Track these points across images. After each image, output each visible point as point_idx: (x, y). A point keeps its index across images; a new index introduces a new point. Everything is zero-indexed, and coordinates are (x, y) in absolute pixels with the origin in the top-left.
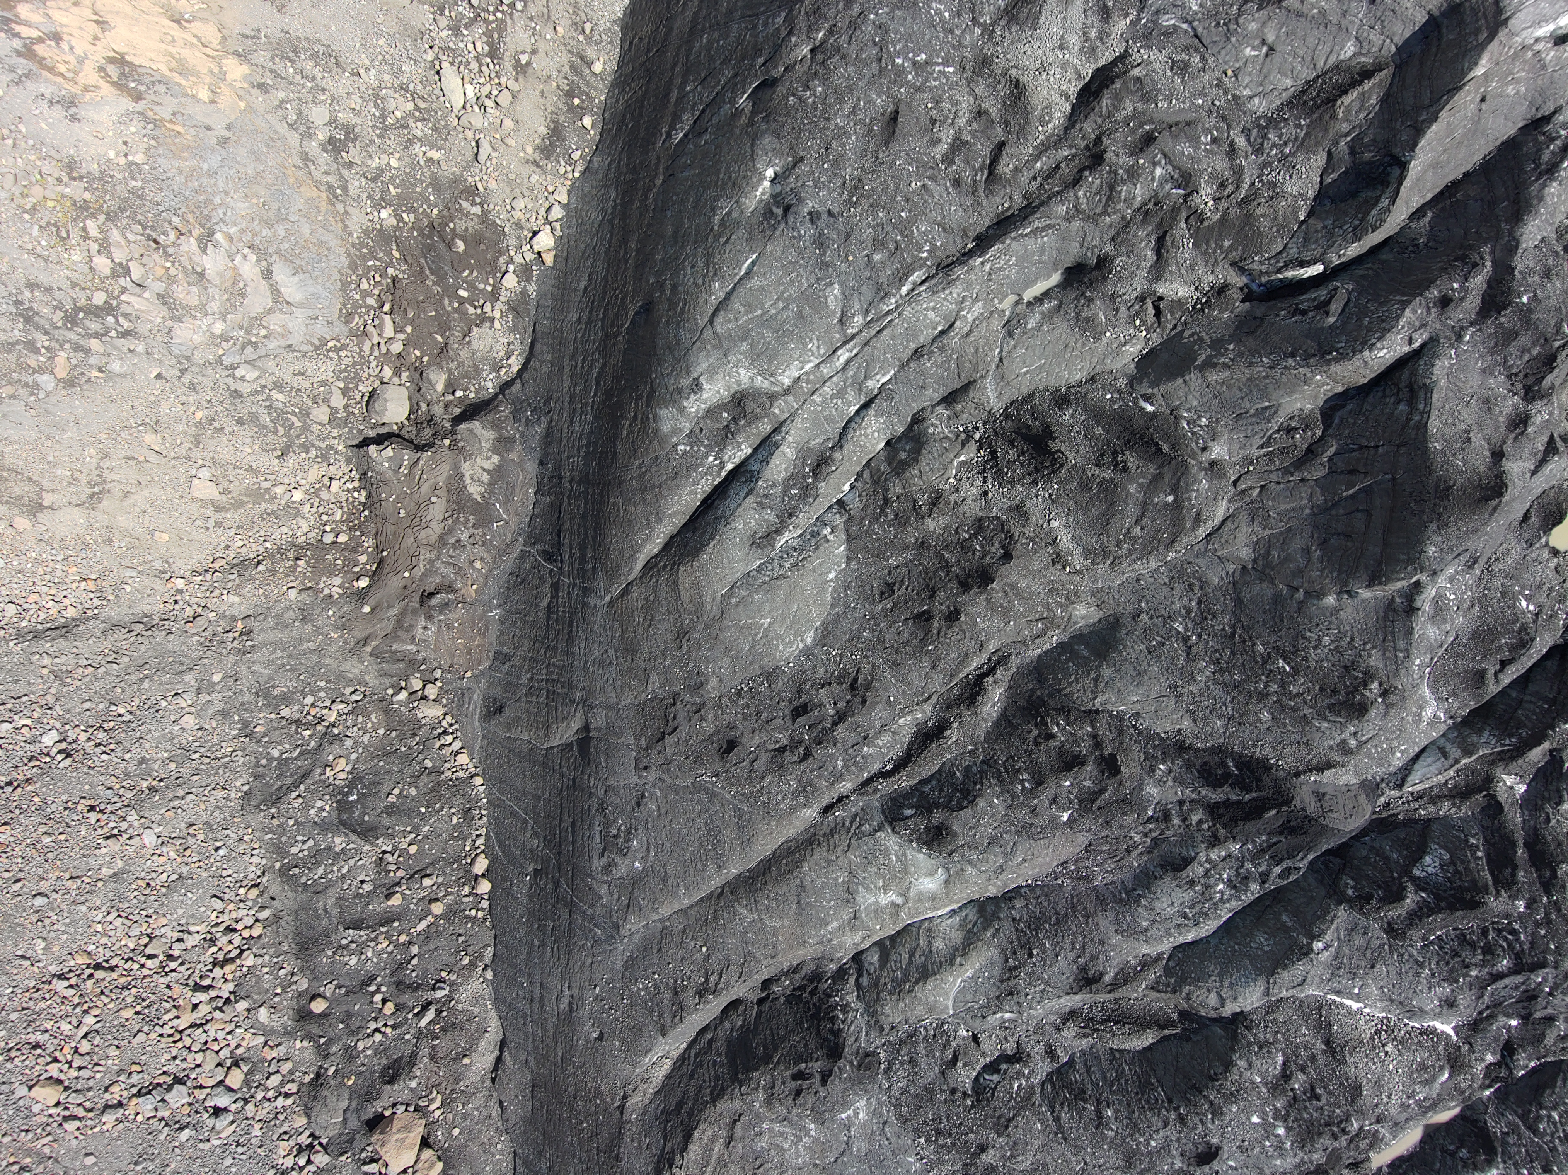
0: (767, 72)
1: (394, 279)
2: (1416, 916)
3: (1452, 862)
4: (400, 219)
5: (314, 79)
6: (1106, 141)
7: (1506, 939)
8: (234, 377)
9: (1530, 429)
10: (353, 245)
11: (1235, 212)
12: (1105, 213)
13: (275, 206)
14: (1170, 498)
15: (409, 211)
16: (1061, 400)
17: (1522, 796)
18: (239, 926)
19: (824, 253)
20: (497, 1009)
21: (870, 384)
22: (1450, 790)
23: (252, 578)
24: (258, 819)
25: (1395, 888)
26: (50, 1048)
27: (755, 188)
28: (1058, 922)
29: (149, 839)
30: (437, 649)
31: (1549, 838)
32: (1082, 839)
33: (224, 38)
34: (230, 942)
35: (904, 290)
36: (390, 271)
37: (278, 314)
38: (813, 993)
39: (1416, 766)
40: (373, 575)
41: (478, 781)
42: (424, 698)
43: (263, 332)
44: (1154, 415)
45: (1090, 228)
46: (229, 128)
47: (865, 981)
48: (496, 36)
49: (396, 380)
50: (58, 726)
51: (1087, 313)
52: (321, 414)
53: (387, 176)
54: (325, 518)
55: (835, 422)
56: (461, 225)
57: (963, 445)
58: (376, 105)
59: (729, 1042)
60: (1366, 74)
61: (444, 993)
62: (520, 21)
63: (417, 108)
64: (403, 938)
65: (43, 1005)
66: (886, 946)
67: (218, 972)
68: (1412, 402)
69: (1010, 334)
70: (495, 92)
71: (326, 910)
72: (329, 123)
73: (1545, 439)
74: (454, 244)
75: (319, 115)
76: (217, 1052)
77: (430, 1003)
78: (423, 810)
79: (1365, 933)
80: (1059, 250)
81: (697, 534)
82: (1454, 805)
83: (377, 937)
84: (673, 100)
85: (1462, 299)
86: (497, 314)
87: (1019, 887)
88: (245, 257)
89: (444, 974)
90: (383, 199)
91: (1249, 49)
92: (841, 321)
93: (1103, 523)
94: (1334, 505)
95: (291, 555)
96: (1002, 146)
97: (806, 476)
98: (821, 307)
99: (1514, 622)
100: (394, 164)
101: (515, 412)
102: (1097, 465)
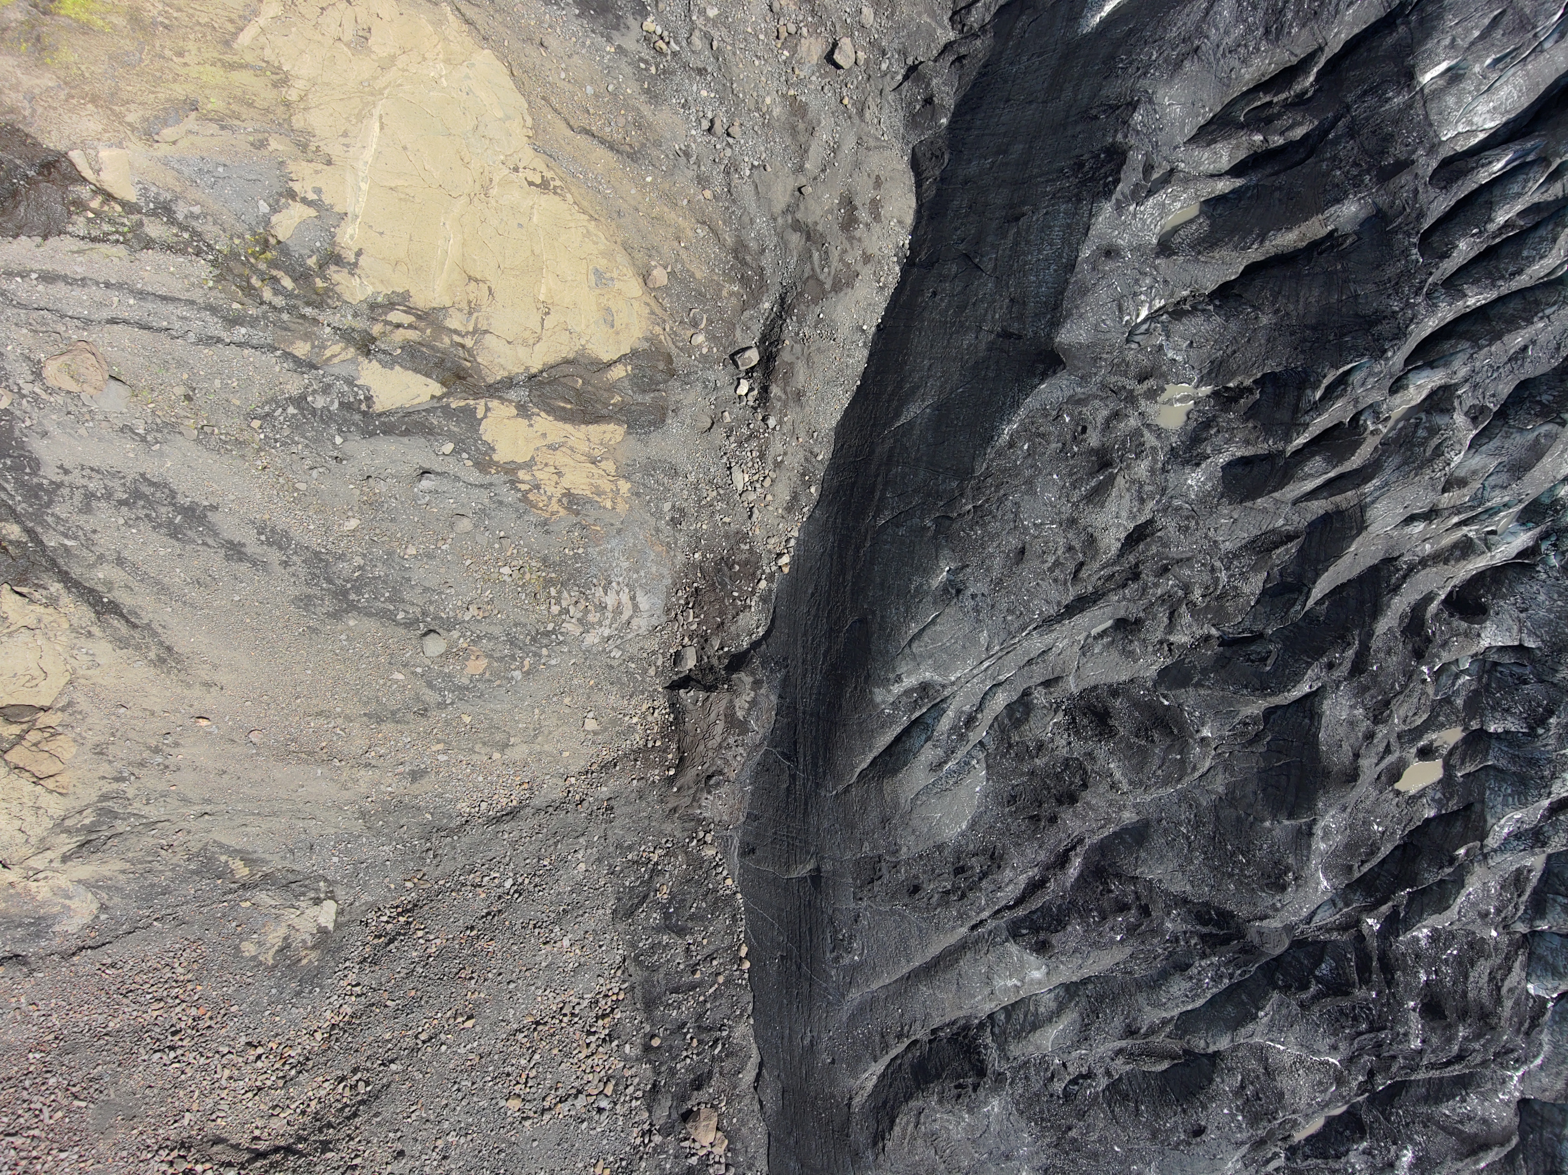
0: (946, 511)
1: (696, 589)
2: (1316, 998)
3: (1336, 968)
4: (705, 556)
5: (664, 484)
6: (1141, 567)
7: (1365, 1013)
8: (609, 657)
9: (1375, 741)
10: (677, 573)
11: (1214, 603)
12: (1140, 599)
13: (641, 561)
14: (1179, 757)
15: (710, 552)
16: (1114, 691)
17: (1378, 931)
18: (610, 993)
19: (979, 615)
20: (756, 1043)
21: (1000, 676)
22: (1337, 926)
23: (613, 774)
24: (621, 927)
25: (1305, 982)
26: (515, 1074)
27: (937, 575)
28: (1114, 998)
29: (566, 942)
30: (712, 811)
31: (1391, 956)
32: (1128, 950)
33: (617, 468)
34: (606, 1003)
35: (1024, 633)
36: (695, 585)
37: (636, 618)
38: (965, 1037)
39: (1319, 911)
40: (677, 767)
41: (739, 896)
42: (705, 843)
44: (1169, 707)
45: (1131, 605)
46: (622, 523)
47: (997, 1030)
48: (763, 446)
49: (690, 644)
50: (511, 874)
51: (1129, 648)
52: (652, 672)
53: (699, 534)
54: (648, 732)
55: (978, 695)
56: (738, 556)
57: (1056, 712)
58: (696, 494)
59: (912, 1066)
60: (1290, 537)
61: (725, 1033)
62: (778, 437)
63: (719, 494)
64: (702, 998)
65: (512, 1049)
66: (1009, 1010)
67: (599, 1023)
68: (1312, 718)
69: (1084, 654)
70: (761, 479)
71: (659, 982)
72: (671, 510)
73: (1385, 744)
74: (733, 567)
75: (667, 506)
76: (599, 1072)
77: (718, 1039)
78: (710, 916)
79: (1288, 1007)
80: (1112, 613)
81: (894, 758)
82: (1339, 934)
83: (687, 998)
84: (876, 497)
85: (1340, 664)
87: (1091, 977)
88: (624, 592)
89: (725, 1021)
90: (696, 547)
91: (1223, 520)
92: (987, 649)
93: (1140, 767)
94: (1271, 769)
95: (632, 757)
96: (1082, 564)
97: (961, 728)
98: (975, 642)
99: (1369, 839)
100: (704, 527)
101: (763, 664)
102: (1137, 736)
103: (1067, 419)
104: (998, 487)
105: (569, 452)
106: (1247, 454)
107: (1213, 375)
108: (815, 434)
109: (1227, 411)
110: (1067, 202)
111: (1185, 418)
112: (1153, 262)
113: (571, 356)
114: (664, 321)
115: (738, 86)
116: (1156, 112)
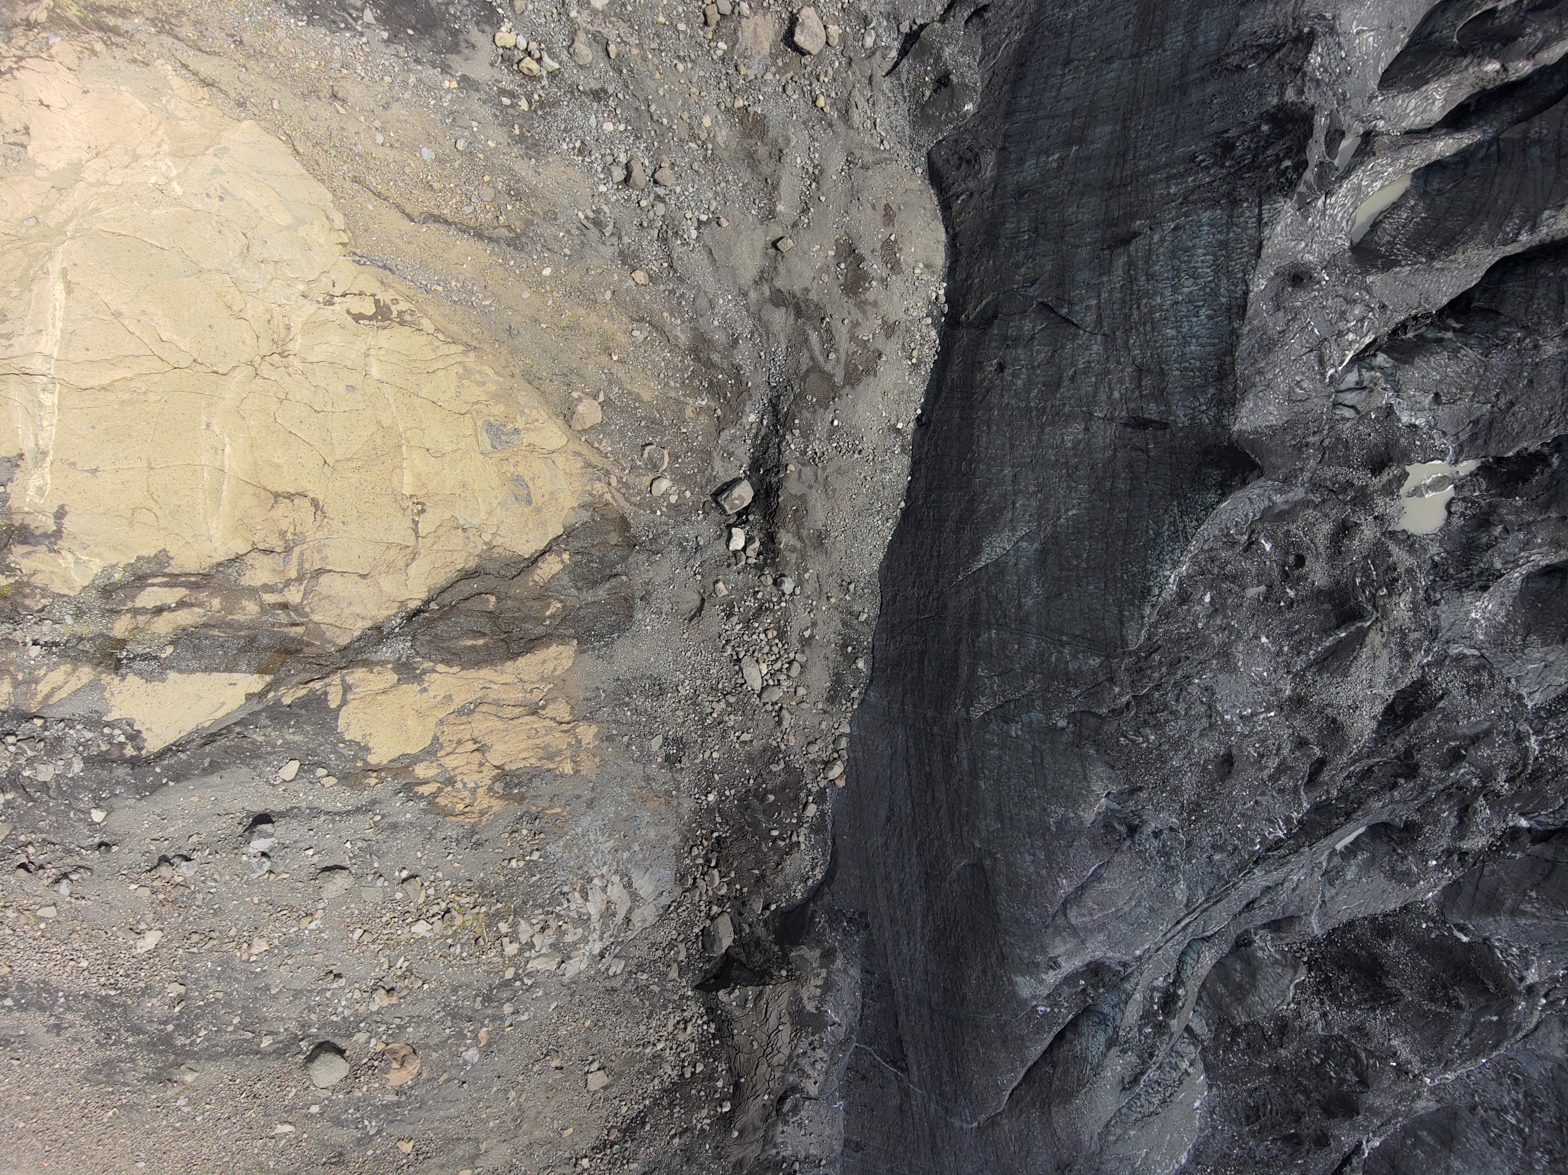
1: (718, 839)
4: (723, 794)
6: (1417, 756)
8: (608, 977)
10: (684, 825)
12: (1414, 799)
14: (1495, 1018)
15: (730, 787)
16: (1382, 928)
19: (1169, 859)
27: (1090, 804)
33: (572, 707)
35: (1242, 875)
36: (715, 835)
37: (637, 911)
40: (732, 1098)
44: (1471, 946)
45: (1400, 808)
46: (594, 788)
51: (1401, 867)
52: (674, 974)
53: (710, 766)
54: (683, 1055)
57: (1295, 967)
63: (728, 704)
69: (1330, 882)
70: (785, 666)
72: (663, 745)
74: (766, 798)
75: (656, 742)
84: (963, 675)
86: (802, 838)
88: (613, 883)
90: (708, 785)
92: (1187, 904)
93: (1439, 1038)
95: (665, 1102)
96: (1321, 761)
97: (1156, 1014)
98: (1168, 899)
100: (715, 755)
101: (831, 924)
102: (1431, 1000)
103: (1268, 547)
104: (1172, 666)
105: (493, 709)
107: (1480, 442)
108: (852, 587)
109: (1511, 495)
110: (1213, 207)
111: (1445, 514)
112: (1363, 281)
113: (471, 564)
114: (607, 473)
115: (659, 107)
116: (1340, 46)
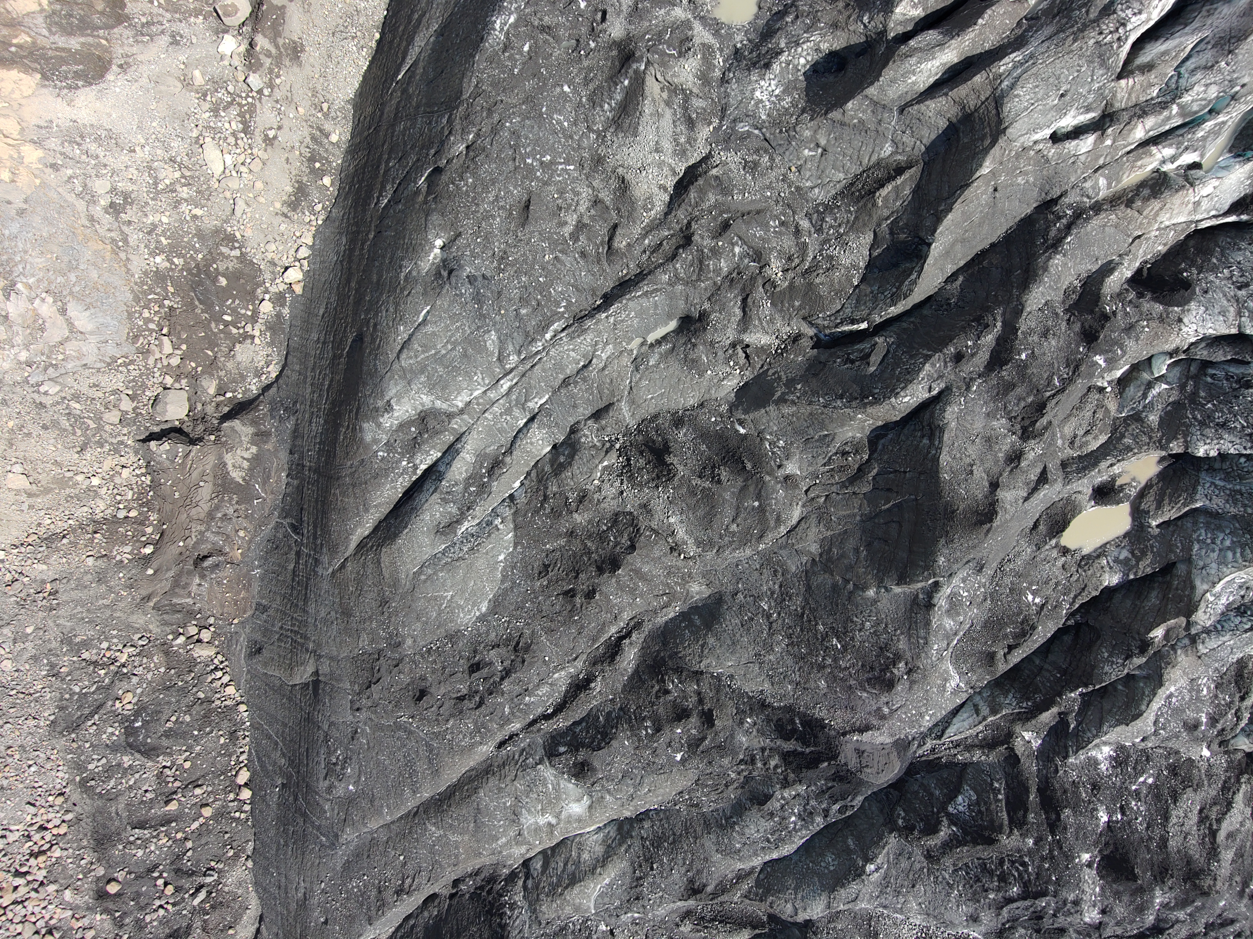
0: (436, 162)
1: (170, 309)
2: (948, 846)
3: (978, 803)
4: (173, 263)
5: (97, 157)
6: (694, 226)
7: (1017, 870)
8: (39, 392)
9: (1024, 464)
10: (136, 284)
12: (700, 279)
13: (66, 259)
14: (756, 504)
15: (178, 256)
16: (678, 421)
17: (1039, 750)
18: (50, 826)
19: (482, 308)
20: (257, 891)
21: (530, 405)
22: (981, 741)
23: (58, 550)
24: (62, 743)
25: (933, 822)
27: (427, 254)
28: (674, 842)
30: (210, 601)
31: (1057, 786)
32: (692, 775)
33: (23, 129)
34: (43, 838)
35: (548, 336)
36: (167, 303)
37: (74, 342)
38: (489, 892)
39: (955, 720)
40: (156, 544)
41: (243, 708)
42: (199, 641)
43: (61, 357)
44: (745, 436)
45: (690, 291)
47: (529, 883)
48: (248, 116)
49: (177, 386)
51: (693, 356)
52: (113, 417)
53: (159, 230)
54: (119, 498)
55: (505, 432)
56: (222, 266)
57: (607, 452)
58: (150, 175)
59: (425, 928)
60: (900, 170)
61: (212, 879)
62: (267, 104)
63: (183, 176)
64: (179, 835)
66: (547, 855)
67: (33, 861)
68: (930, 438)
69: (637, 369)
70: (248, 161)
71: (117, 814)
72: (110, 192)
73: (1038, 470)
74: (218, 281)
75: (101, 186)
76: (35, 923)
77: (202, 886)
78: (196, 733)
79: (909, 858)
80: (670, 306)
81: (397, 521)
82: (983, 753)
83: (158, 835)
84: (382, 172)
85: (973, 356)
86: (257, 333)
87: (648, 811)
88: (43, 300)
89: (213, 864)
90: (157, 248)
91: (806, 151)
92: (499, 359)
93: (708, 521)
94: (877, 515)
95: (90, 529)
96: (615, 227)
97: (482, 476)
98: (481, 348)
99: (1019, 614)
100: (165, 220)
101: (272, 410)
102: (700, 477)
103: (582, 4)
104: (490, 112)
106: (837, 45)
